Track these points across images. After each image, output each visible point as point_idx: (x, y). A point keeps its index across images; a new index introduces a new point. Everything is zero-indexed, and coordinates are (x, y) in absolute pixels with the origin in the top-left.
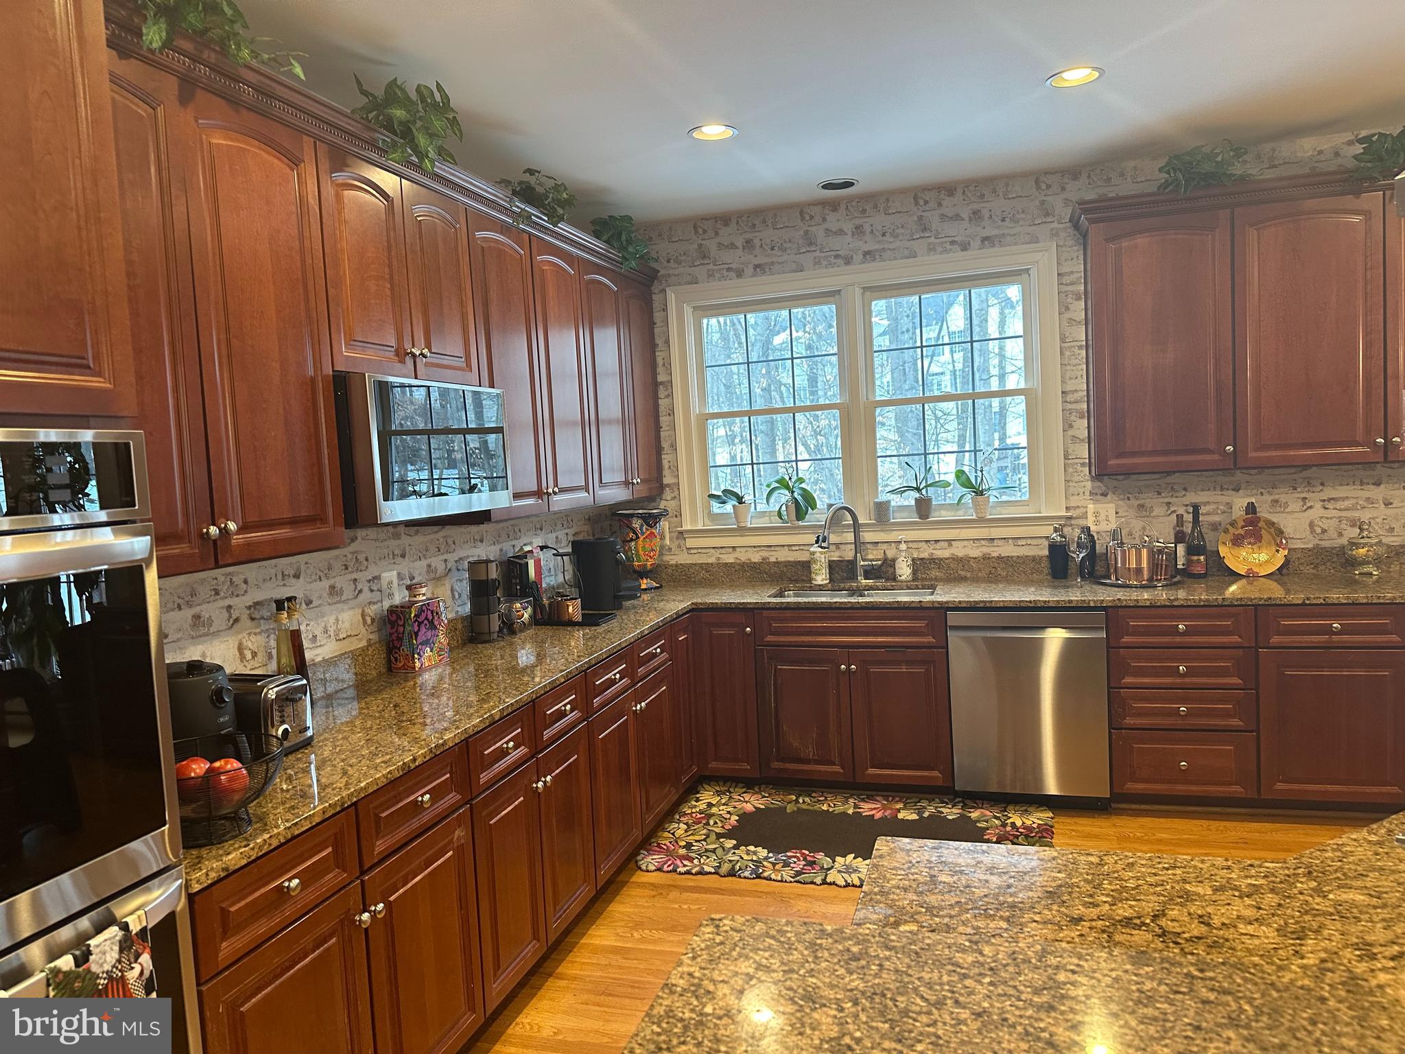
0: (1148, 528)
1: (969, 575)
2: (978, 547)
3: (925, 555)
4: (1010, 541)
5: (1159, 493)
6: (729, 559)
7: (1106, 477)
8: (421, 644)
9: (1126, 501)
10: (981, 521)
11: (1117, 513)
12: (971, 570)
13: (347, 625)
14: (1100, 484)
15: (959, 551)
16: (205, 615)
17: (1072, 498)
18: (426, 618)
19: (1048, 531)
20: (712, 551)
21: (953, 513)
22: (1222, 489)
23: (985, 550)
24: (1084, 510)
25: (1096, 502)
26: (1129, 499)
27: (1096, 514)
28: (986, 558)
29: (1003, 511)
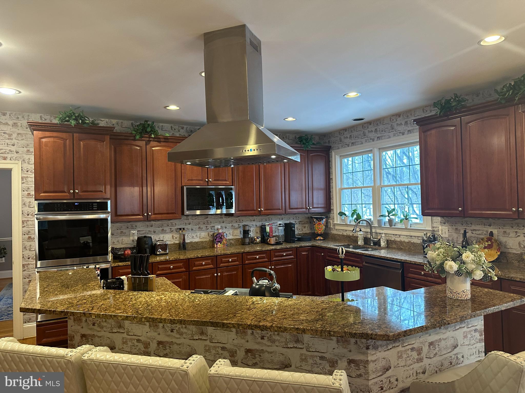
0: (459, 237)
1: (403, 248)
2: (407, 238)
3: (393, 239)
4: (417, 237)
5: (462, 225)
6: (345, 234)
7: (445, 217)
8: (218, 242)
9: (451, 226)
10: (406, 229)
11: (448, 231)
12: (404, 246)
13: (203, 235)
14: (443, 219)
15: (403, 239)
16: (165, 229)
17: (434, 224)
18: (219, 236)
19: (421, 234)
20: (341, 230)
21: (401, 226)
22: (484, 225)
23: (410, 240)
24: (438, 228)
25: (442, 226)
26: (452, 226)
27: (442, 231)
28: (409, 242)
29: (416, 226)
